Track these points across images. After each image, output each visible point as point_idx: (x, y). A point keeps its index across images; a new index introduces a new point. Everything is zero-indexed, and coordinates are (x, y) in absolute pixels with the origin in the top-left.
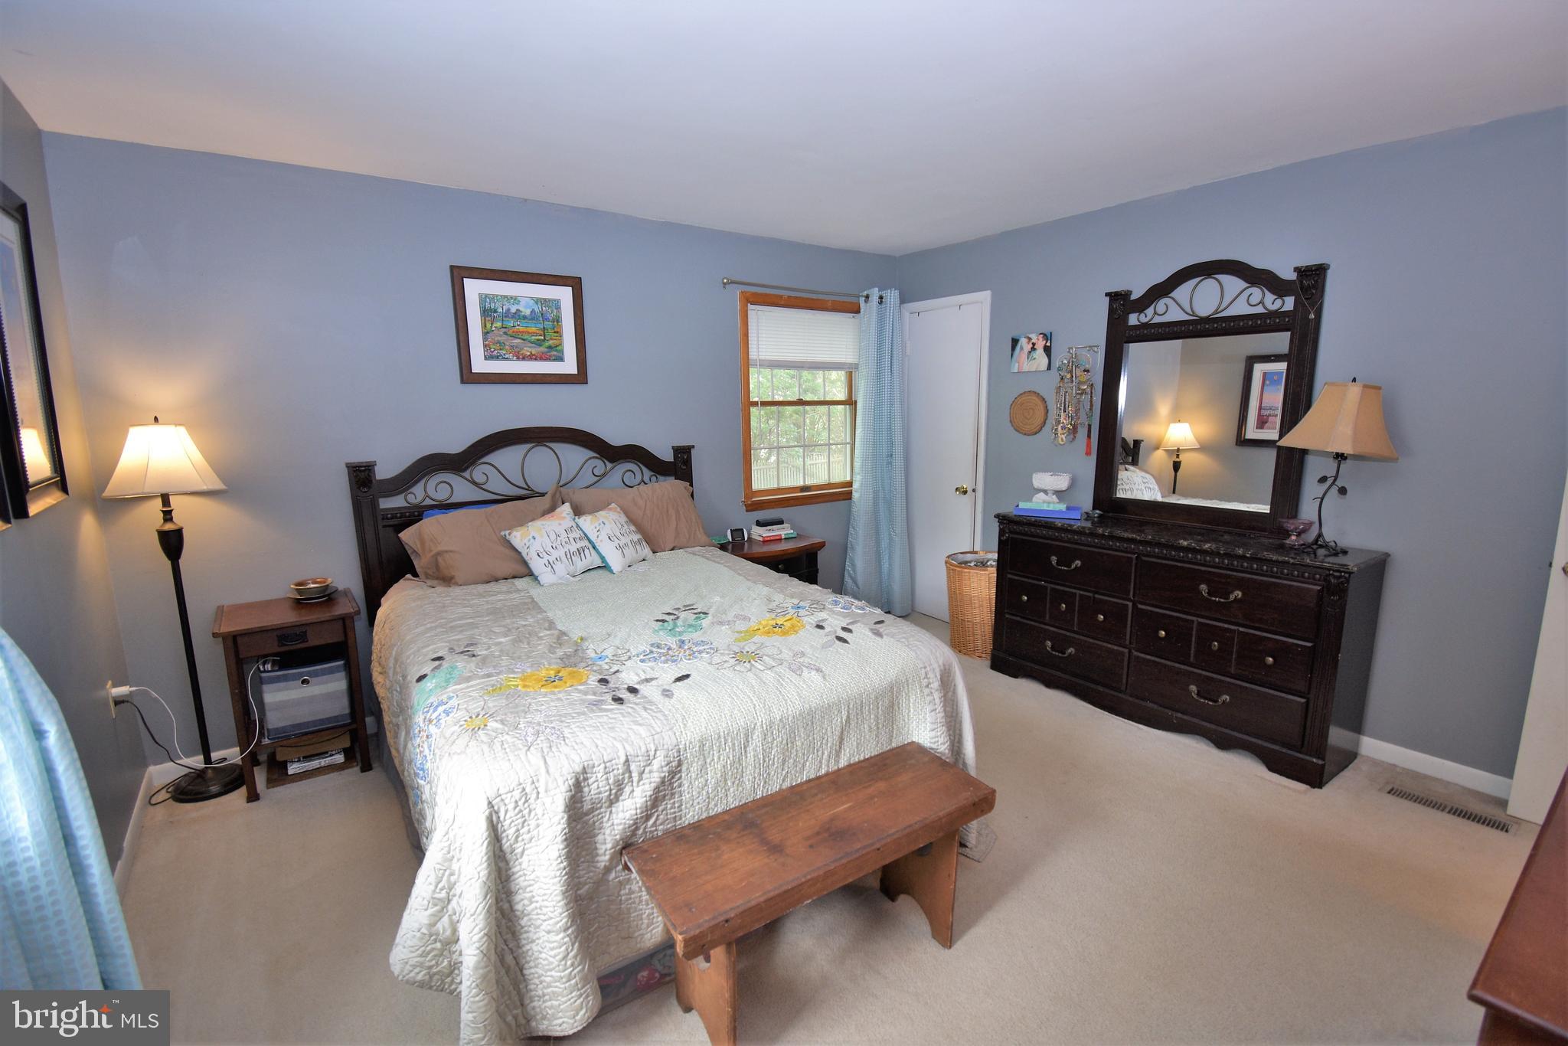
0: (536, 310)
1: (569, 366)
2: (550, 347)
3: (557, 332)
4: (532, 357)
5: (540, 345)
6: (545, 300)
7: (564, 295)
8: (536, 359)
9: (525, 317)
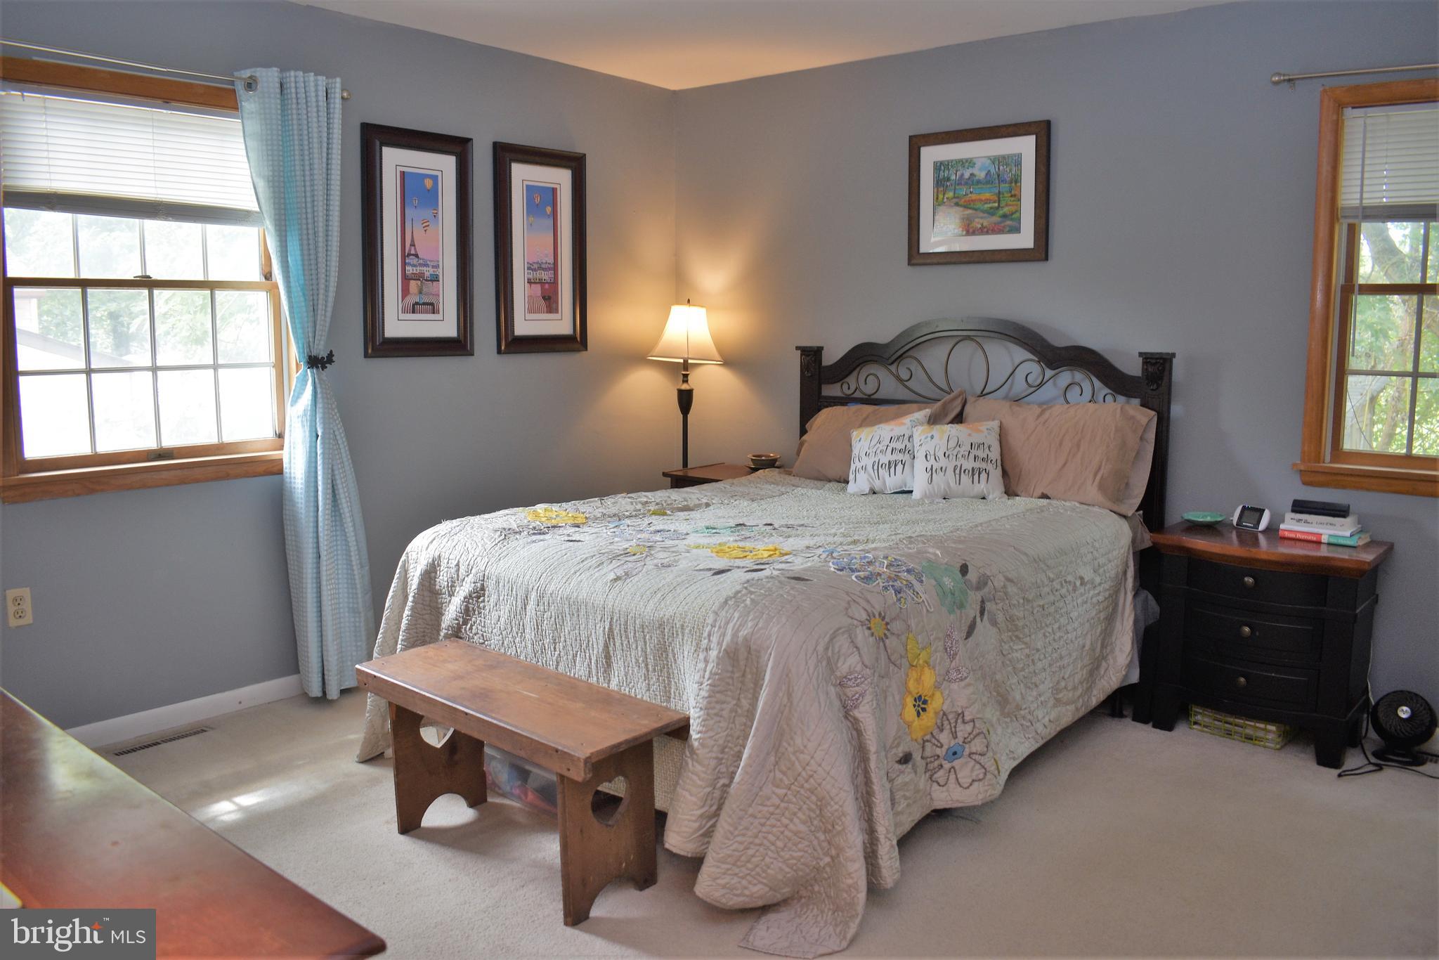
0: (993, 171)
1: (1025, 239)
2: (1005, 216)
3: (1015, 196)
4: (984, 231)
5: (993, 214)
6: (1004, 157)
7: (1025, 146)
8: (987, 233)
9: (979, 182)
